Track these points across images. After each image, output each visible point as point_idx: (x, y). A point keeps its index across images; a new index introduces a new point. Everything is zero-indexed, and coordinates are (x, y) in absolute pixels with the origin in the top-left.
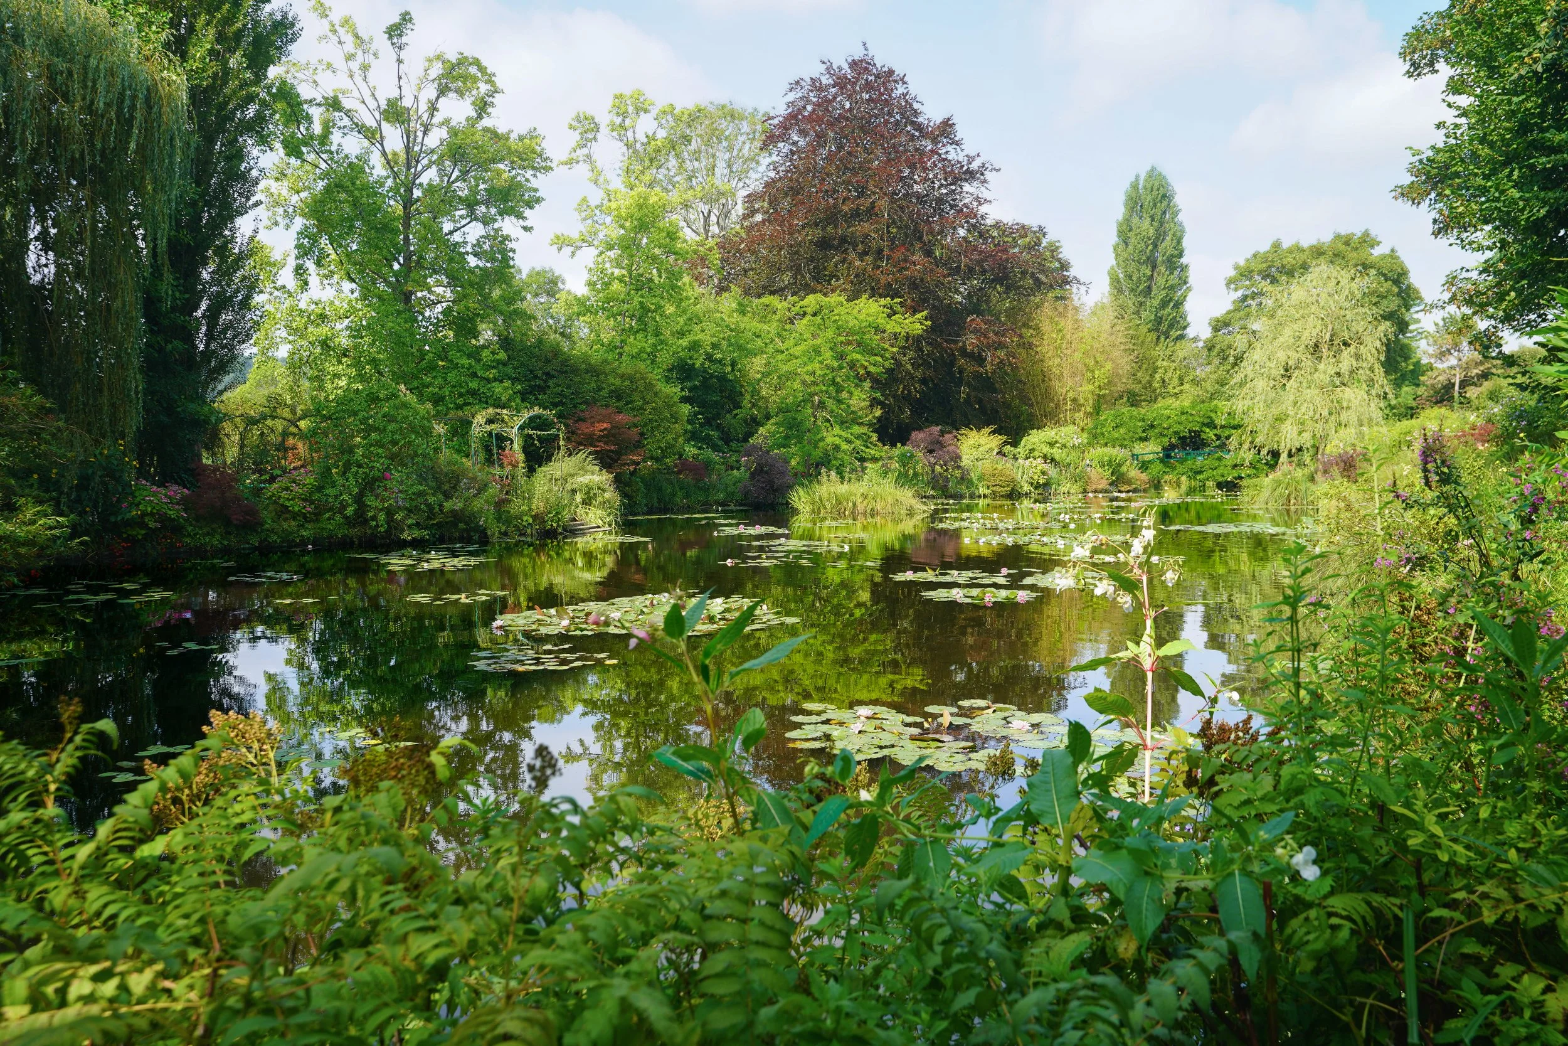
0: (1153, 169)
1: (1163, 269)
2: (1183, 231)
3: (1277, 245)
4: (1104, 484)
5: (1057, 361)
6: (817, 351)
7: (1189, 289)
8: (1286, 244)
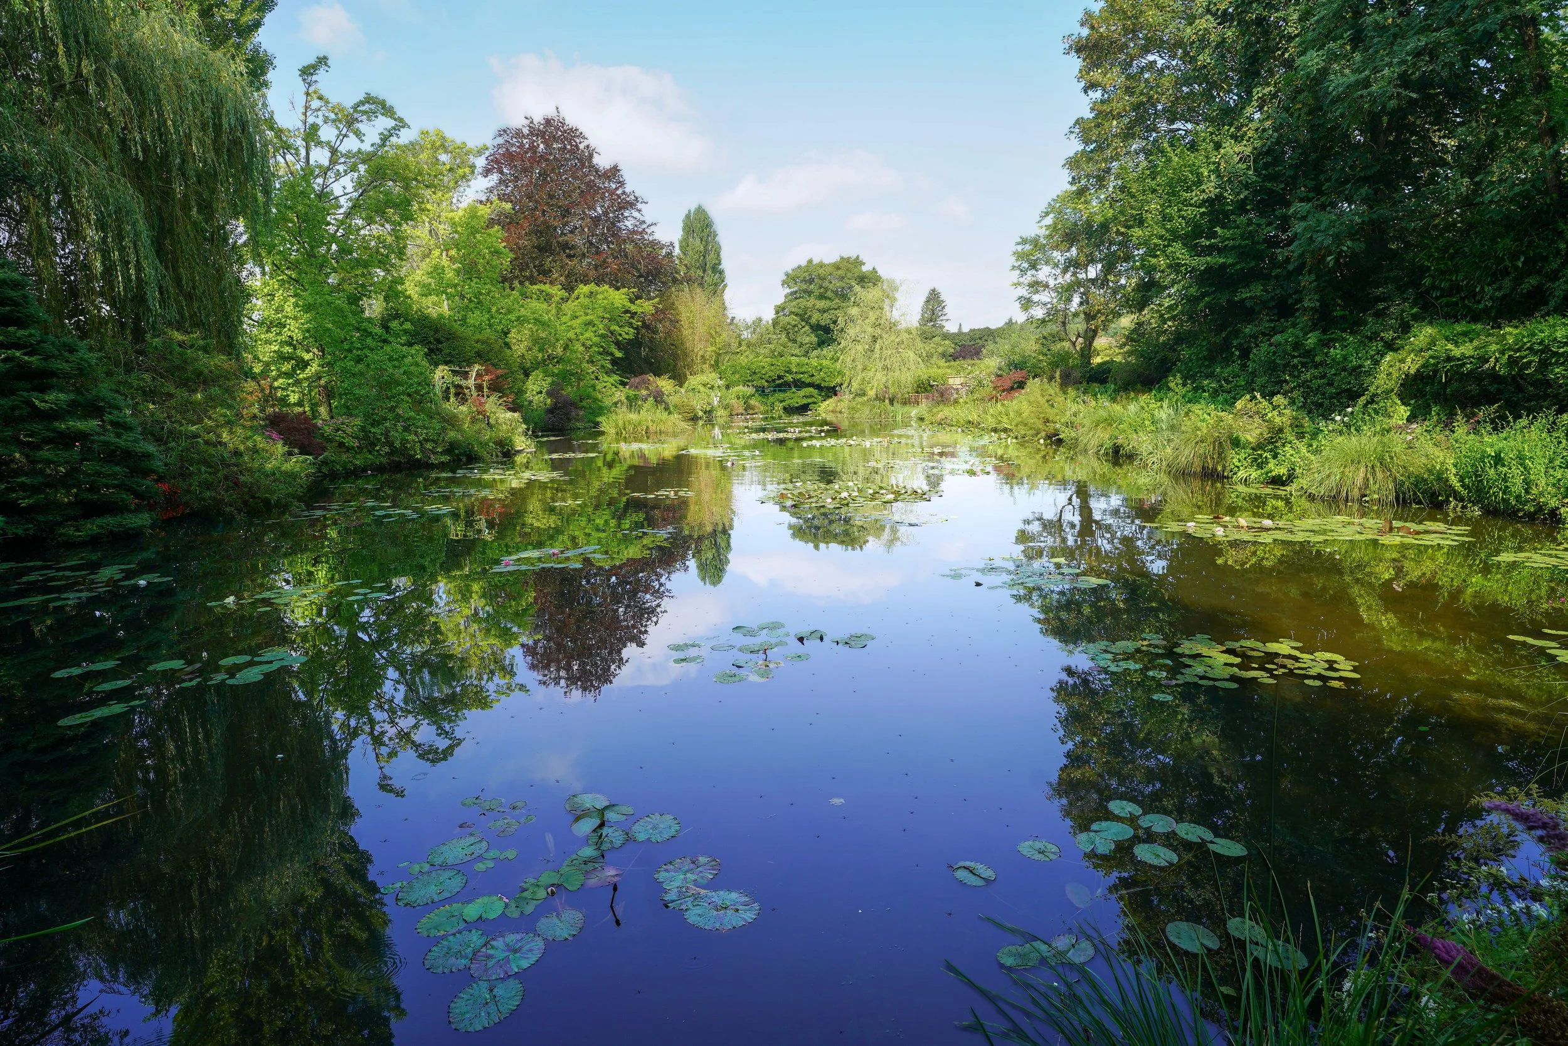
0: (700, 207)
1: (710, 272)
2: (720, 248)
3: (810, 261)
4: (741, 410)
5: (690, 331)
6: (590, 323)
7: (725, 286)
8: (816, 261)
